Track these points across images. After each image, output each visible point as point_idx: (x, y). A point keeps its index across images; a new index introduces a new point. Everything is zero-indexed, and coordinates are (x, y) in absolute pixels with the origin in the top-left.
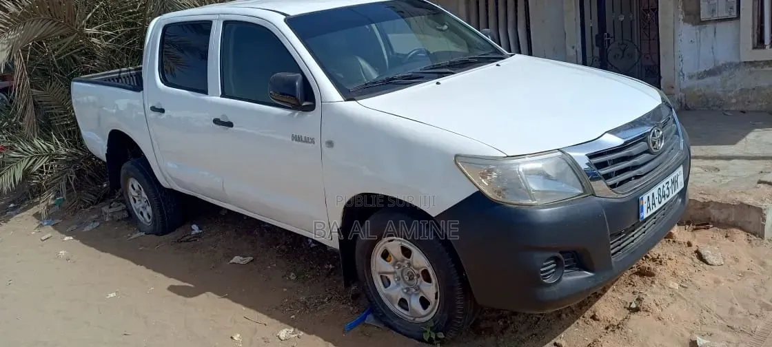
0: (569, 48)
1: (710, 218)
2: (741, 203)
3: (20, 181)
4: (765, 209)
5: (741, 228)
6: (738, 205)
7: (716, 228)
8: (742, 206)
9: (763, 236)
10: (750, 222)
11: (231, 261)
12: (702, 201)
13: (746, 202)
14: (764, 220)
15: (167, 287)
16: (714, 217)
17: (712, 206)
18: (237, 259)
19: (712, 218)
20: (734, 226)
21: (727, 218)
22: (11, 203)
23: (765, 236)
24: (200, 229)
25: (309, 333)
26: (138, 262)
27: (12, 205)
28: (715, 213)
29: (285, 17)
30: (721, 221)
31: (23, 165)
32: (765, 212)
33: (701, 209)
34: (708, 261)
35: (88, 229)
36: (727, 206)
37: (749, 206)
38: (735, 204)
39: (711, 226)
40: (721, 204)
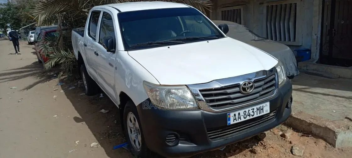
0: (313, 34)
1: (312, 131)
2: (326, 127)
3: (53, 65)
4: (337, 132)
5: (325, 140)
6: (324, 128)
7: (312, 137)
8: (326, 128)
9: (335, 146)
10: (329, 138)
11: (101, 111)
12: (308, 122)
13: (329, 127)
14: (336, 138)
15: (73, 117)
16: (313, 131)
17: (313, 125)
18: (103, 111)
19: (313, 132)
20: (322, 138)
21: (319, 133)
22: (55, 74)
23: (336, 146)
24: (103, 96)
25: (102, 146)
26: (74, 105)
27: (55, 75)
28: (314, 130)
29: (118, 12)
30: (316, 134)
31: (55, 60)
32: (337, 134)
33: (308, 126)
34: (293, 152)
35: (70, 89)
36: (320, 127)
37: (329, 129)
38: (323, 126)
39: (310, 136)
40: (317, 125)
